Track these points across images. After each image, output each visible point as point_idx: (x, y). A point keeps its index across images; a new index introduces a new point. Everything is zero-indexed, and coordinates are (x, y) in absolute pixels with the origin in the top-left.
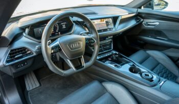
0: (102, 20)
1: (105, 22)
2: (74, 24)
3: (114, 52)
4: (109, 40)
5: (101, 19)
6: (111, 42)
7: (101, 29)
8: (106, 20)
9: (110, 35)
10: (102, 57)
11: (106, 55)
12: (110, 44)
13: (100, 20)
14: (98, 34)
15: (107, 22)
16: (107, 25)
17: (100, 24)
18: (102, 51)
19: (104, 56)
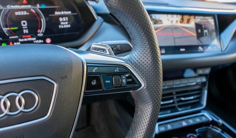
0: (186, 17)
1: (192, 24)
2: (99, 19)
3: (208, 116)
4: (199, 80)
5: (183, 14)
6: (203, 84)
7: (178, 43)
8: (199, 19)
9: (203, 66)
10: (169, 127)
11: (184, 124)
12: (201, 90)
13: (179, 18)
14: (161, 58)
15: (198, 26)
16: (200, 35)
17: (176, 28)
18: (173, 109)
19: (177, 126)
